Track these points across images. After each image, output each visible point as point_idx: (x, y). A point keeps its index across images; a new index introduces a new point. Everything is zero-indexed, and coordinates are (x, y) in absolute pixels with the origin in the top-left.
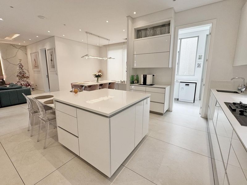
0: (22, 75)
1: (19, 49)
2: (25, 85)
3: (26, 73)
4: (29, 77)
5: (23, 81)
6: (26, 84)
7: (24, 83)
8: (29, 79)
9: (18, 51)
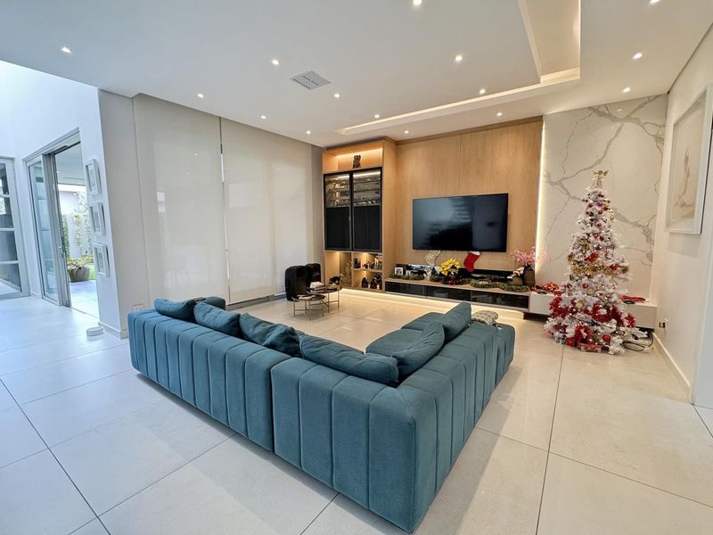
0: (588, 254)
1: (628, 118)
2: (586, 312)
3: (613, 247)
4: (625, 270)
5: (584, 286)
6: (596, 308)
7: (589, 298)
8: (625, 280)
9: (619, 130)
